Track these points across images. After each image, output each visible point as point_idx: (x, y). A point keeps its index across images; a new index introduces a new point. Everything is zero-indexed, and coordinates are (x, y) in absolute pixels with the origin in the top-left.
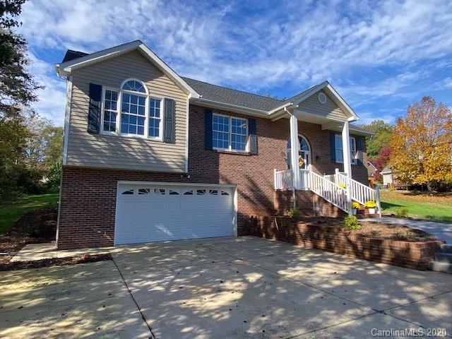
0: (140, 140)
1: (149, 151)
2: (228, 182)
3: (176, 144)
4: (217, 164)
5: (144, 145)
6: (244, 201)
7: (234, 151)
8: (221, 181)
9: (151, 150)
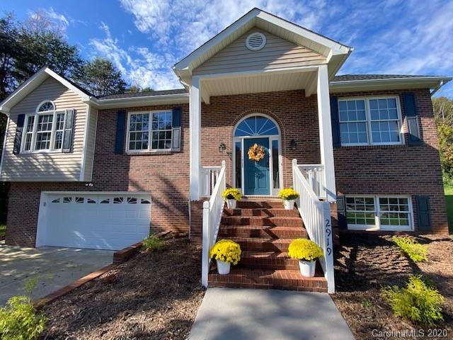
0: (44, 154)
1: (51, 163)
2: (140, 189)
3: (74, 153)
4: (127, 168)
5: (48, 157)
6: (159, 210)
7: (155, 151)
8: (131, 188)
9: (53, 161)
